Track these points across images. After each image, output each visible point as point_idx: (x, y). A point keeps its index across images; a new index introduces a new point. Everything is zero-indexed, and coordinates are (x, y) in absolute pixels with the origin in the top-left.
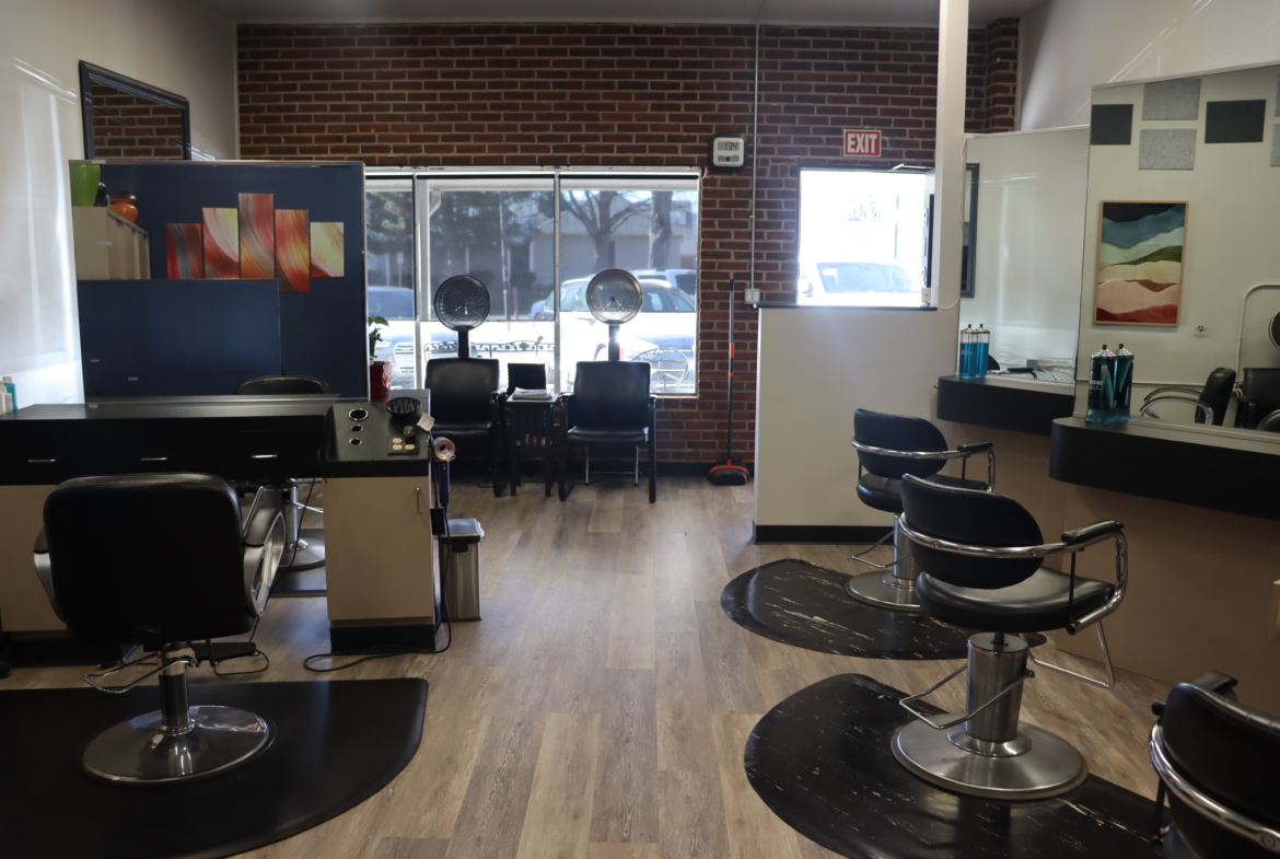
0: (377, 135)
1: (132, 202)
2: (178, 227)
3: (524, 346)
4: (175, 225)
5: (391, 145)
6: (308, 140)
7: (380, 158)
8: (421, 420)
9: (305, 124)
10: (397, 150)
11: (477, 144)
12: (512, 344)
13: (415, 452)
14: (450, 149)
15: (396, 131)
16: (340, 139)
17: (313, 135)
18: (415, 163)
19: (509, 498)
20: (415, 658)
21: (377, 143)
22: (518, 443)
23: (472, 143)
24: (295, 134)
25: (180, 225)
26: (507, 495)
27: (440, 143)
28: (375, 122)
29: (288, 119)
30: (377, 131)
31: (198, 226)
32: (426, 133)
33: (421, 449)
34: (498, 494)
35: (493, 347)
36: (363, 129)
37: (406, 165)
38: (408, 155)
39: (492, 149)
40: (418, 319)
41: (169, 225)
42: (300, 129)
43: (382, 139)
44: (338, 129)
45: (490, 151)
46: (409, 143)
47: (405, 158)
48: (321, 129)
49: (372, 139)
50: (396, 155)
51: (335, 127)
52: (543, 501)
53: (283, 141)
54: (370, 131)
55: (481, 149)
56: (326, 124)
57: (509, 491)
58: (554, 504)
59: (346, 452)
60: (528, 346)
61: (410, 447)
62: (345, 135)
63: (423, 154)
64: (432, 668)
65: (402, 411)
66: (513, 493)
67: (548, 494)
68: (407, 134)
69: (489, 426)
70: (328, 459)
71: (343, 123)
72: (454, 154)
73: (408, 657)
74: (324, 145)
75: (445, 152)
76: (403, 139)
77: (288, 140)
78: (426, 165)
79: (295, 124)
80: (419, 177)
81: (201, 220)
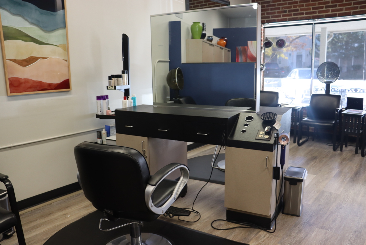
0: (299, 9)
1: (226, 40)
2: (240, 48)
3: (356, 90)
4: (239, 47)
5: (305, 12)
6: (274, 13)
7: (300, 17)
8: (275, 124)
9: (273, 7)
10: (307, 13)
11: (340, 8)
12: (351, 89)
13: (268, 139)
14: (328, 11)
15: (307, 6)
16: (285, 12)
17: (276, 11)
18: (314, 18)
19: (339, 152)
20: (259, 232)
21: (299, 12)
22: (346, 130)
23: (338, 8)
24: (270, 11)
25: (241, 47)
26: (338, 150)
27: (324, 9)
28: (299, 4)
29: (268, 6)
30: (299, 7)
31: (246, 47)
32: (319, 6)
33: (272, 138)
34: (335, 149)
35: (342, 90)
36: (294, 7)
37: (310, 19)
38: (311, 15)
39: (346, 9)
40: (312, 79)
41: (237, 47)
42: (272, 9)
43: (301, 10)
44: (285, 8)
45: (345, 10)
46: (312, 11)
47: (310, 17)
48: (279, 8)
49: (297, 10)
50: (306, 16)
51: (284, 7)
52: (354, 155)
53: (266, 14)
54: (296, 7)
55: (341, 10)
56: (281, 7)
57: (339, 149)
58: (358, 158)
59: (238, 136)
60: (357, 90)
61: (267, 137)
62: (287, 10)
63: (317, 14)
64: (263, 241)
65: (270, 119)
66: (341, 150)
67: (356, 152)
68: (311, 7)
69: (334, 122)
70: (229, 138)
71: (287, 5)
72: (330, 13)
73: (257, 230)
74: (280, 14)
75: (326, 13)
76: (310, 9)
77: (268, 14)
78: (318, 19)
79: (270, 8)
80: (315, 24)
81: (247, 45)
